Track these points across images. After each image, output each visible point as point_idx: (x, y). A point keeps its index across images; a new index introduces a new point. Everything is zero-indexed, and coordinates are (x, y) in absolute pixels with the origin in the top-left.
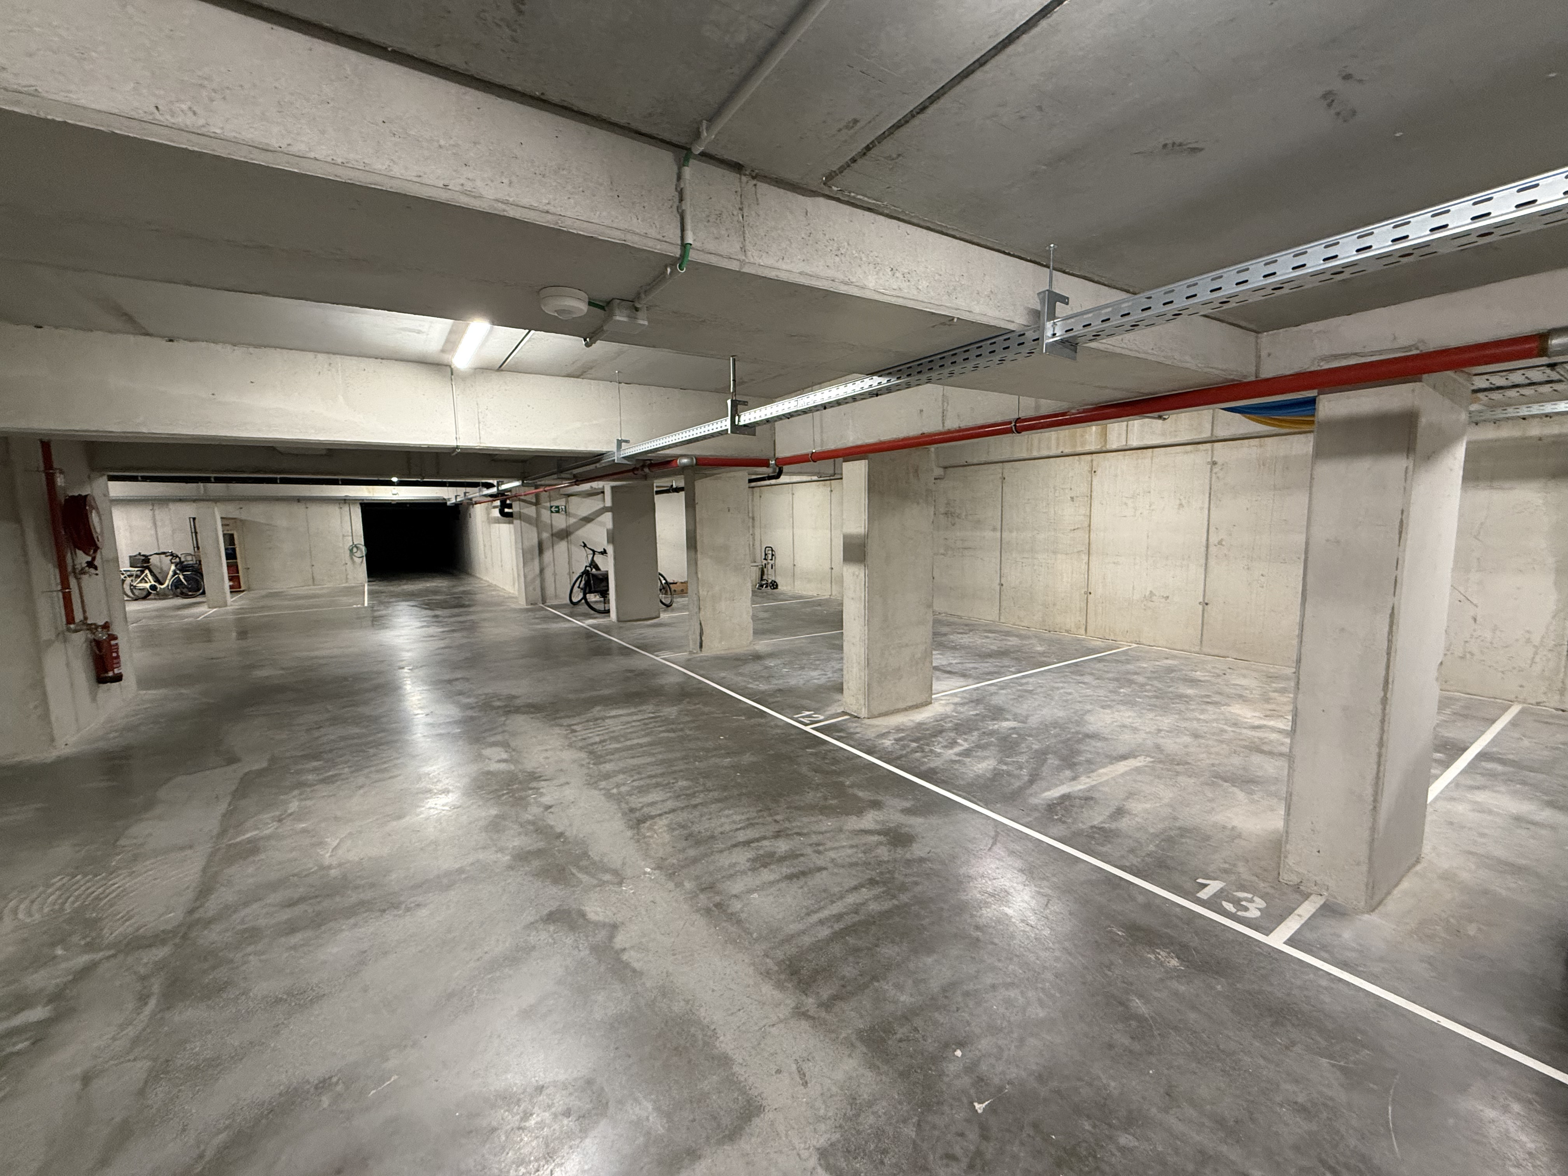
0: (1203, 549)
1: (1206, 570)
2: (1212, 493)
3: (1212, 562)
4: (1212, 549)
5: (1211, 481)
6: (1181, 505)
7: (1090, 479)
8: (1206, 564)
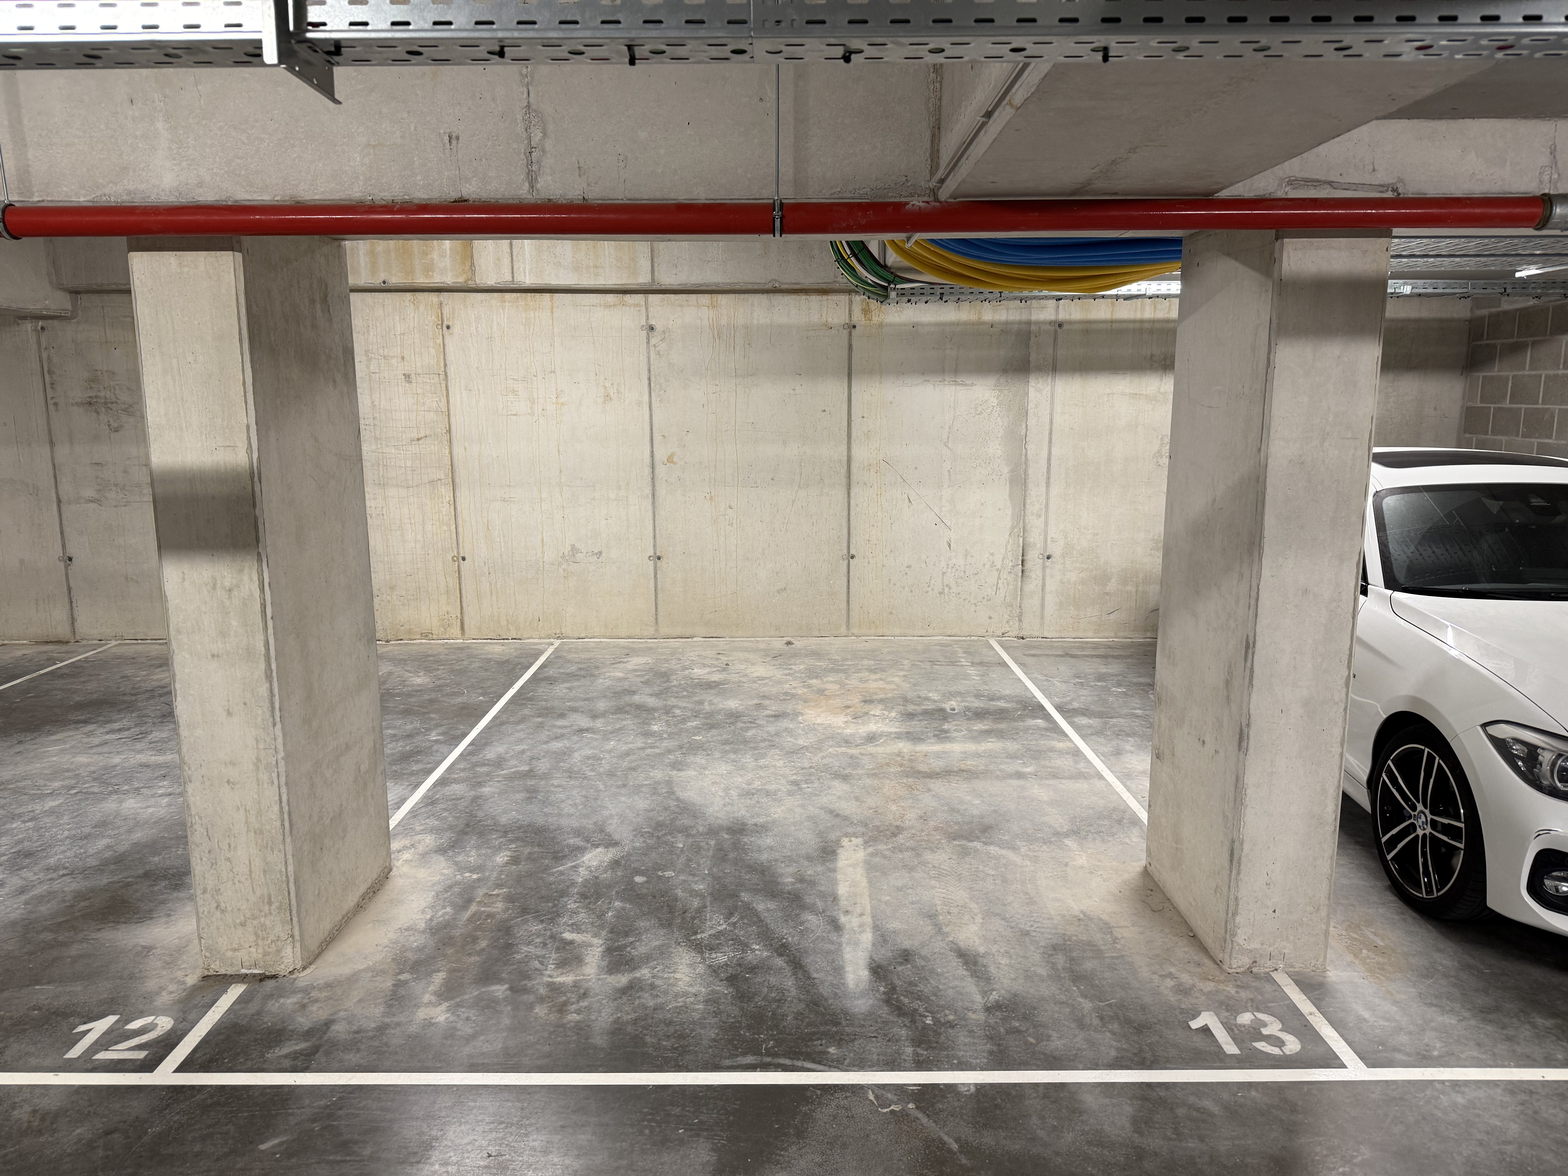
0: (647, 471)
1: (653, 503)
2: (653, 379)
3: (661, 491)
4: (660, 470)
5: (649, 358)
6: (607, 398)
7: (440, 341)
8: (653, 495)
